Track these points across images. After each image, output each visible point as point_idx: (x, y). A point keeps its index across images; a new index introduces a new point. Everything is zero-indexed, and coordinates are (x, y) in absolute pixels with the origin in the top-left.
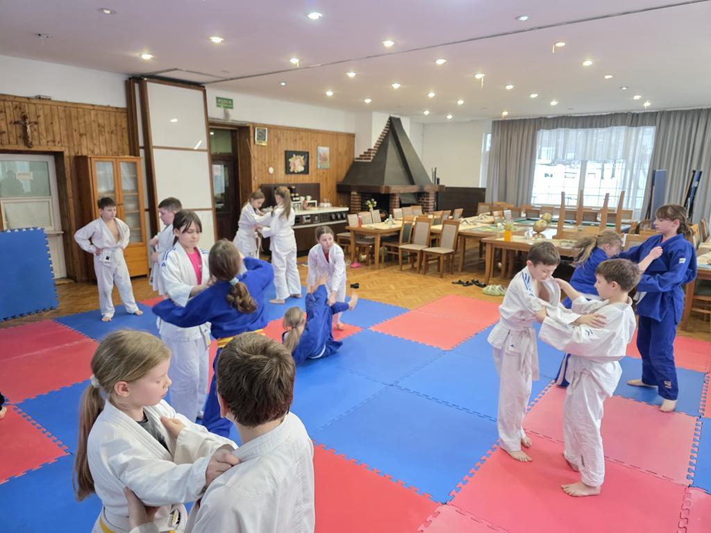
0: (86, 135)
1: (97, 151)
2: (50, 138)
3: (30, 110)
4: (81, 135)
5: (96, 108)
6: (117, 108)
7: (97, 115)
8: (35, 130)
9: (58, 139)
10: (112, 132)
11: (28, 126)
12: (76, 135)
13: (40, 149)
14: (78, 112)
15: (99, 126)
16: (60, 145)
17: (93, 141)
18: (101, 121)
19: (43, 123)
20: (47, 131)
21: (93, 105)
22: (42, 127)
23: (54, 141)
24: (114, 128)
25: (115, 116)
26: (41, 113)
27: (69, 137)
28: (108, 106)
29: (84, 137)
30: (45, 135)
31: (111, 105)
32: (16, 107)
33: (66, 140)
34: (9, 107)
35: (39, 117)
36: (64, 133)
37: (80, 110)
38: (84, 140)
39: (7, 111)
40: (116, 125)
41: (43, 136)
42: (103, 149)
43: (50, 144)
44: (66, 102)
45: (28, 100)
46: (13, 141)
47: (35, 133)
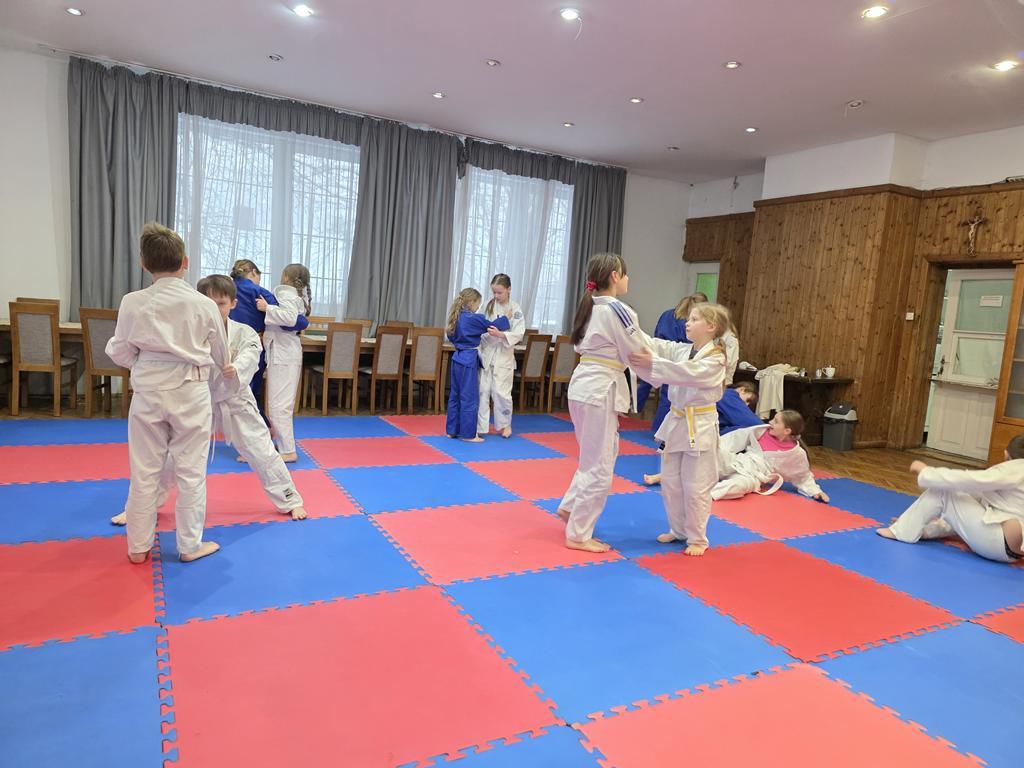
2: (1005, 241)
3: (987, 201)
8: (988, 231)
9: (1019, 240)
11: (972, 226)
13: (988, 258)
19: (1003, 219)
20: (1006, 229)
22: (998, 228)
23: (1012, 245)
26: (1003, 205)
30: (1000, 237)
32: (970, 203)
34: (962, 203)
35: (999, 210)
39: (959, 209)
41: (996, 237)
43: (1005, 249)
45: (988, 189)
46: (955, 250)
47: (987, 236)
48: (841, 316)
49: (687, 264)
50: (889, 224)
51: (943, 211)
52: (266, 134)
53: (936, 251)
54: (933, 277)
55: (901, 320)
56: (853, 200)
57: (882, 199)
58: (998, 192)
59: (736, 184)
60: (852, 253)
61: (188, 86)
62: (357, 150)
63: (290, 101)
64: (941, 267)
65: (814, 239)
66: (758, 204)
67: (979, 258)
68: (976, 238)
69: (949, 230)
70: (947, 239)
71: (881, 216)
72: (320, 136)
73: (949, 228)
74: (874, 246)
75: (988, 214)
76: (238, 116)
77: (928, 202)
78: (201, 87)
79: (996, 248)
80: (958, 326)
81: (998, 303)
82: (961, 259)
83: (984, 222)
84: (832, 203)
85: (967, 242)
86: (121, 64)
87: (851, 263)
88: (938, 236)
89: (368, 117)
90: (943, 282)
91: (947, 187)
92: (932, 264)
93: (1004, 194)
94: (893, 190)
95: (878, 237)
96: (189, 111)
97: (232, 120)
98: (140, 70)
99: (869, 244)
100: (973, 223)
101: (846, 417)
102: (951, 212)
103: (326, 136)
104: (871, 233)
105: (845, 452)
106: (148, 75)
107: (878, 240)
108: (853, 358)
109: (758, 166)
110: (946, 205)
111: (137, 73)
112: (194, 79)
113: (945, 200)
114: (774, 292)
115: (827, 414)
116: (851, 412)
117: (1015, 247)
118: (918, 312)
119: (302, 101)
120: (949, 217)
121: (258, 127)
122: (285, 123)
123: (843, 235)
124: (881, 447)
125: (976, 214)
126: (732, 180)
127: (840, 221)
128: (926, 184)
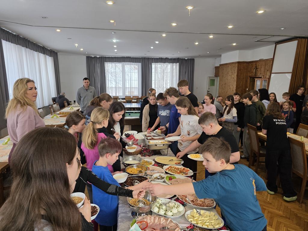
2: (260, 73)
3: (257, 64)
12: (266, 70)
16: (262, 75)
22: (259, 70)
27: (264, 71)
29: (268, 71)
33: (263, 73)
34: (254, 64)
35: (259, 66)
36: (263, 70)
37: (269, 61)
43: (260, 75)
45: (257, 61)
46: (253, 75)
54: (251, 81)
55: (245, 90)
56: (233, 64)
60: (233, 76)
61: (106, 57)
63: (122, 57)
64: (253, 78)
65: (228, 73)
66: (220, 65)
67: (256, 76)
68: (256, 72)
70: (252, 72)
71: (237, 69)
73: (252, 70)
75: (257, 67)
77: (249, 64)
83: (257, 69)
84: (230, 65)
86: (95, 56)
87: (233, 79)
92: (250, 78)
93: (260, 62)
95: (236, 73)
96: (106, 62)
97: (113, 62)
98: (98, 57)
99: (235, 75)
100: (255, 69)
106: (100, 57)
109: (221, 56)
110: (252, 65)
118: (248, 88)
119: (125, 57)
121: (117, 62)
123: (232, 72)
127: (231, 69)
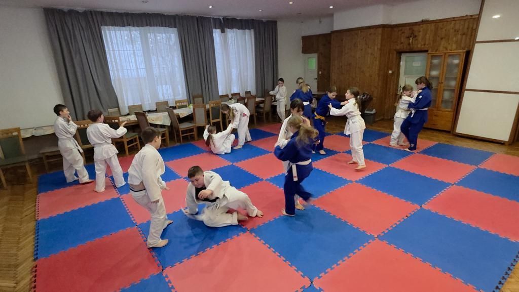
0: (445, 38)
1: (449, 48)
2: (423, 43)
3: (416, 28)
4: (442, 39)
5: (456, 19)
6: (471, 16)
7: (455, 24)
8: (417, 40)
9: (427, 43)
10: (464, 34)
11: (411, 38)
12: (438, 39)
13: (417, 50)
14: (443, 24)
15: (455, 31)
16: (428, 46)
17: (448, 41)
18: (457, 27)
19: (421, 35)
20: (422, 39)
21: (454, 18)
22: (420, 38)
23: (424, 45)
24: (465, 30)
25: (469, 22)
26: (421, 29)
27: (434, 41)
28: (467, 16)
30: (421, 42)
31: (468, 15)
32: (410, 29)
33: (431, 43)
35: (420, 32)
36: (432, 39)
37: (445, 23)
38: (443, 43)
39: (406, 32)
40: (468, 29)
41: (419, 42)
42: (454, 46)
43: (422, 47)
44: (437, 20)
45: (416, 24)
46: (405, 47)
47: (416, 42)
48: (367, 75)
49: (303, 54)
50: (382, 40)
51: (400, 33)
52: (138, 28)
53: (398, 47)
54: (397, 58)
55: (387, 74)
56: (369, 30)
57: (380, 30)
58: (419, 25)
59: (320, 22)
60: (370, 51)
62: (175, 30)
63: (145, 13)
64: (400, 53)
65: (355, 46)
66: (331, 32)
67: (413, 50)
68: (412, 43)
69: (402, 40)
70: (402, 43)
71: (380, 37)
72: (159, 26)
73: (402, 39)
74: (378, 49)
75: (416, 34)
76: (126, 23)
77: (395, 29)
78: (108, 13)
79: (419, 46)
80: (405, 74)
81: (419, 65)
82: (408, 50)
83: (416, 36)
84: (361, 32)
85: (409, 44)
86: (72, 8)
87: (370, 55)
88: (399, 42)
89: (177, 15)
90: (400, 58)
91: (402, 23)
92: (396, 52)
93: (421, 26)
94: (384, 27)
95: (379, 45)
96: (106, 25)
97: (123, 26)
99: (376, 48)
100: (411, 37)
101: (372, 112)
102: (403, 33)
103: (162, 26)
104: (376, 43)
105: (373, 125)
106: (85, 11)
107: (379, 47)
108: (373, 90)
109: (332, 15)
110: (401, 30)
111: (80, 11)
112: (104, 10)
113: (400, 28)
114: (342, 67)
115: (366, 112)
116: (374, 110)
117: (426, 46)
118: (393, 70)
119: (150, 13)
120: (403, 35)
121: (134, 26)
122: (144, 22)
123: (366, 44)
124: (383, 120)
125: (412, 33)
126: (319, 20)
127: (364, 39)
128: (394, 23)
